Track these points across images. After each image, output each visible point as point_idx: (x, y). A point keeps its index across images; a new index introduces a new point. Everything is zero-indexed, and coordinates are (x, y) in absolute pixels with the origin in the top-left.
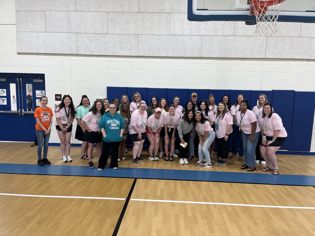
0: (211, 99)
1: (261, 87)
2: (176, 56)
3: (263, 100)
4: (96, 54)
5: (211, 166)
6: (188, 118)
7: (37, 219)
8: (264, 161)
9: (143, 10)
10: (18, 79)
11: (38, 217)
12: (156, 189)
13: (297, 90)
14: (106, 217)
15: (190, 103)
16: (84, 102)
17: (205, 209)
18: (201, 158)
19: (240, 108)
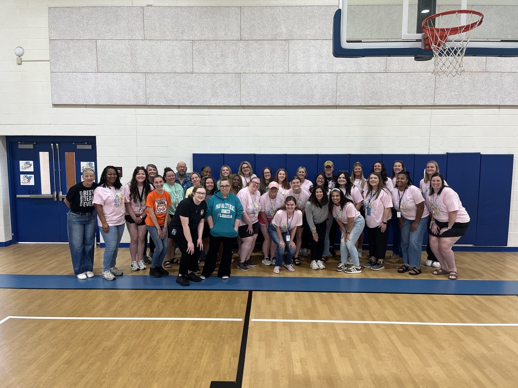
0: (356, 169)
1: (429, 149)
2: (298, 105)
3: (432, 170)
4: (175, 105)
5: (360, 270)
6: (316, 199)
7: (121, 349)
8: (437, 261)
9: (246, 36)
10: (52, 144)
11: (122, 347)
12: (284, 305)
13: (484, 152)
14: (222, 343)
15: (321, 176)
16: (169, 178)
17: (363, 330)
18: (344, 259)
19: (397, 182)
